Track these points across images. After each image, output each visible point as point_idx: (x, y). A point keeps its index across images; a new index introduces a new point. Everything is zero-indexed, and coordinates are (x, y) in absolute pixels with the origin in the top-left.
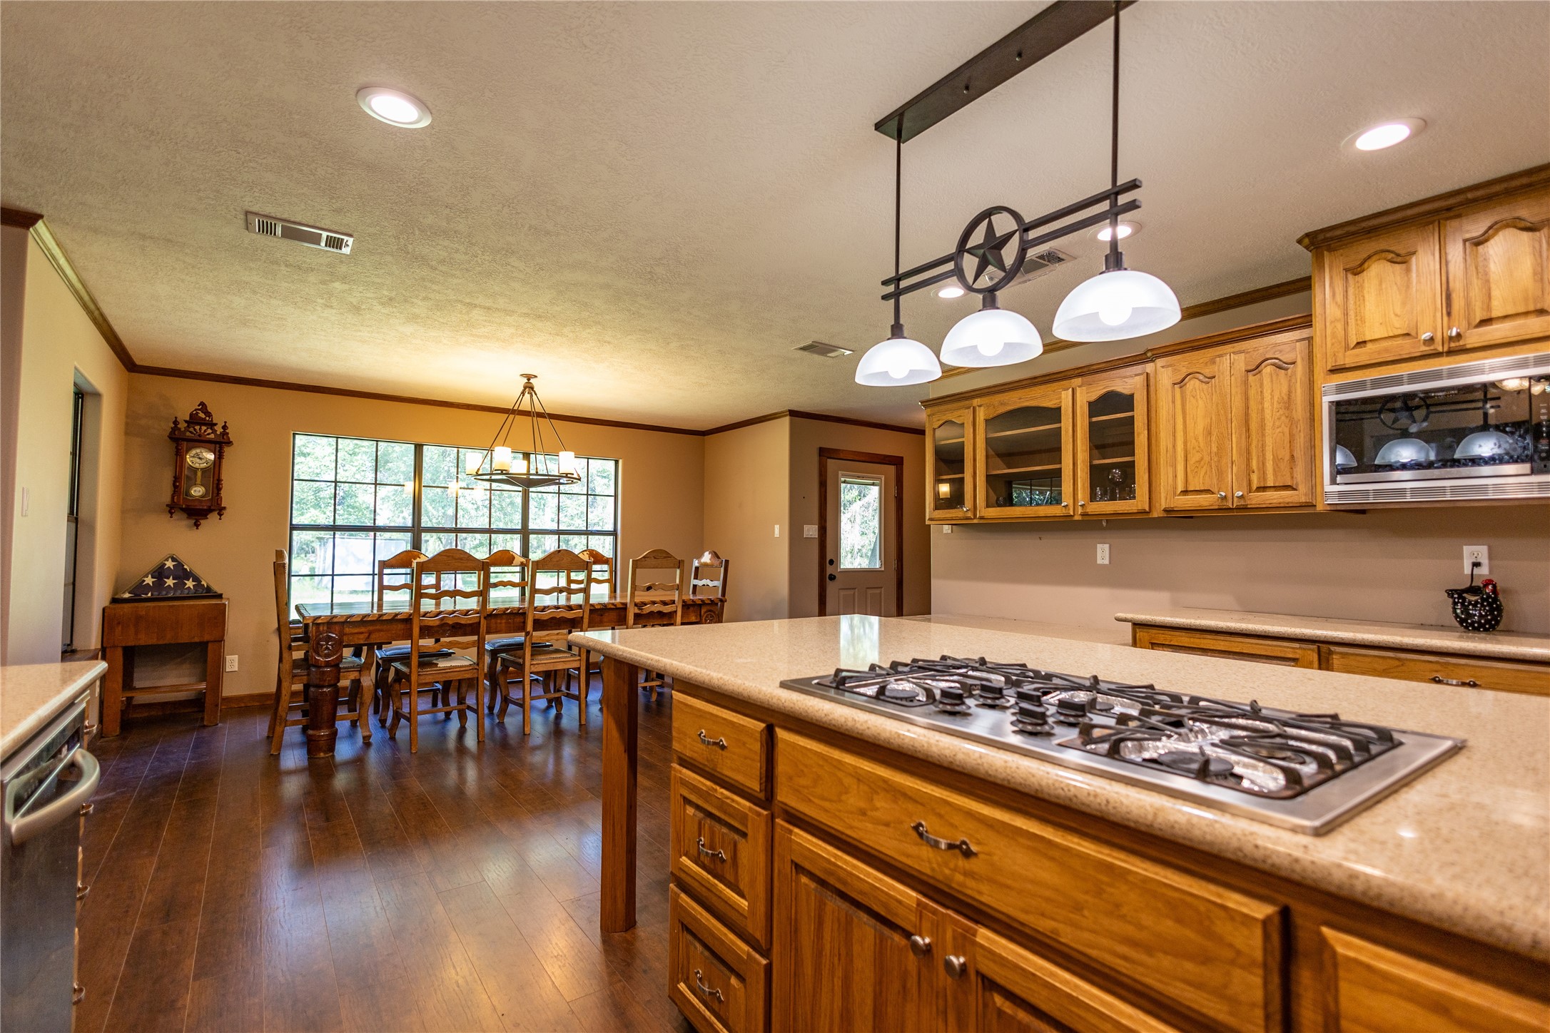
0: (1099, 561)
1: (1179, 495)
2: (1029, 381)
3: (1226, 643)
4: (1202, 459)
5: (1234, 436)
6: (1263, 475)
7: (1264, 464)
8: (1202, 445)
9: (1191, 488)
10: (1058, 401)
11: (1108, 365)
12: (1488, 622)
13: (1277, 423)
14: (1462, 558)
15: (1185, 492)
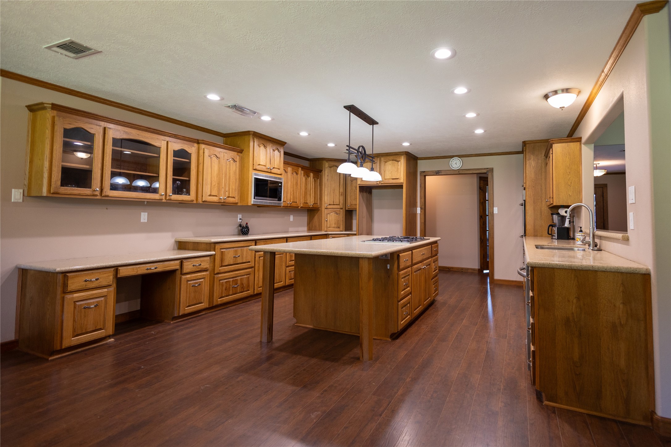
0: (142, 221)
1: (208, 196)
2: (145, 128)
3: (239, 244)
4: (215, 185)
5: (223, 179)
6: (229, 194)
7: (230, 189)
8: (215, 180)
9: (212, 194)
10: (160, 144)
11: (183, 138)
12: (244, 232)
13: (233, 178)
14: (238, 218)
15: (210, 195)
